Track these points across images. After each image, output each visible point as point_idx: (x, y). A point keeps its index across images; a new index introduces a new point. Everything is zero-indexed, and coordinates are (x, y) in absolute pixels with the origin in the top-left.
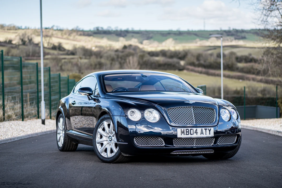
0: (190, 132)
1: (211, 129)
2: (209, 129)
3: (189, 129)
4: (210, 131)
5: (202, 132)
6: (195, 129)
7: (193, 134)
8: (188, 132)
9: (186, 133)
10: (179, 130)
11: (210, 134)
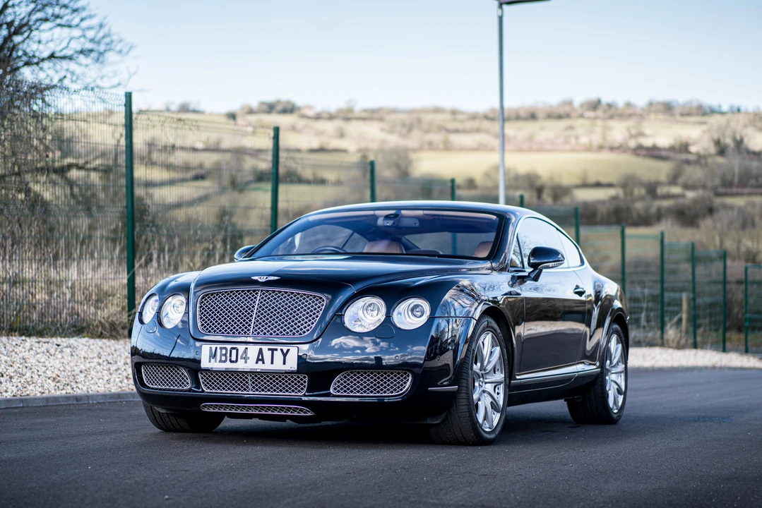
0: (228, 355)
1: (288, 350)
2: (282, 350)
3: (229, 347)
4: (285, 355)
5: (260, 358)
6: (241, 348)
7: (237, 361)
8: (225, 355)
9: (221, 358)
10: (206, 349)
11: (284, 363)
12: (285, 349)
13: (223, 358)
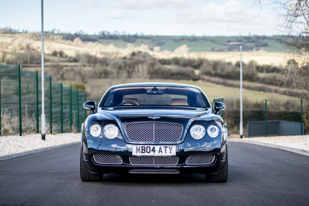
0: (146, 150)
1: (172, 147)
2: (169, 147)
3: (146, 146)
4: (171, 149)
5: (160, 150)
6: (152, 147)
7: (150, 152)
8: (144, 150)
9: (142, 151)
10: (134, 147)
11: (171, 153)
12: (171, 147)
13: (143, 151)
